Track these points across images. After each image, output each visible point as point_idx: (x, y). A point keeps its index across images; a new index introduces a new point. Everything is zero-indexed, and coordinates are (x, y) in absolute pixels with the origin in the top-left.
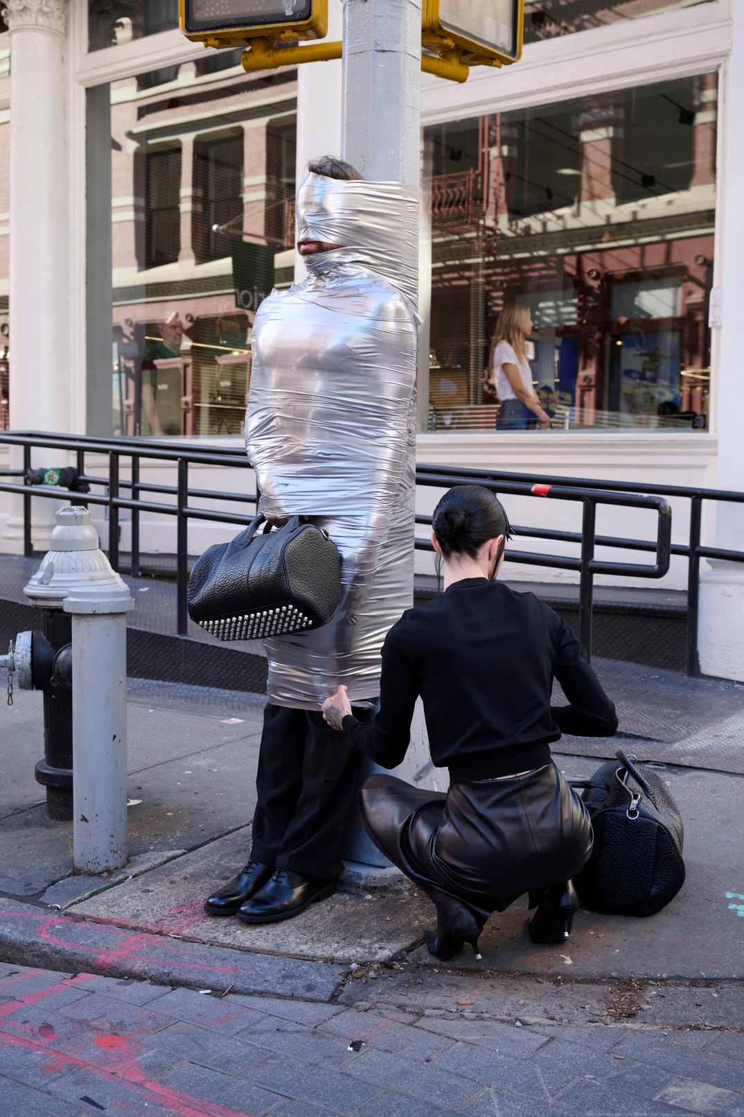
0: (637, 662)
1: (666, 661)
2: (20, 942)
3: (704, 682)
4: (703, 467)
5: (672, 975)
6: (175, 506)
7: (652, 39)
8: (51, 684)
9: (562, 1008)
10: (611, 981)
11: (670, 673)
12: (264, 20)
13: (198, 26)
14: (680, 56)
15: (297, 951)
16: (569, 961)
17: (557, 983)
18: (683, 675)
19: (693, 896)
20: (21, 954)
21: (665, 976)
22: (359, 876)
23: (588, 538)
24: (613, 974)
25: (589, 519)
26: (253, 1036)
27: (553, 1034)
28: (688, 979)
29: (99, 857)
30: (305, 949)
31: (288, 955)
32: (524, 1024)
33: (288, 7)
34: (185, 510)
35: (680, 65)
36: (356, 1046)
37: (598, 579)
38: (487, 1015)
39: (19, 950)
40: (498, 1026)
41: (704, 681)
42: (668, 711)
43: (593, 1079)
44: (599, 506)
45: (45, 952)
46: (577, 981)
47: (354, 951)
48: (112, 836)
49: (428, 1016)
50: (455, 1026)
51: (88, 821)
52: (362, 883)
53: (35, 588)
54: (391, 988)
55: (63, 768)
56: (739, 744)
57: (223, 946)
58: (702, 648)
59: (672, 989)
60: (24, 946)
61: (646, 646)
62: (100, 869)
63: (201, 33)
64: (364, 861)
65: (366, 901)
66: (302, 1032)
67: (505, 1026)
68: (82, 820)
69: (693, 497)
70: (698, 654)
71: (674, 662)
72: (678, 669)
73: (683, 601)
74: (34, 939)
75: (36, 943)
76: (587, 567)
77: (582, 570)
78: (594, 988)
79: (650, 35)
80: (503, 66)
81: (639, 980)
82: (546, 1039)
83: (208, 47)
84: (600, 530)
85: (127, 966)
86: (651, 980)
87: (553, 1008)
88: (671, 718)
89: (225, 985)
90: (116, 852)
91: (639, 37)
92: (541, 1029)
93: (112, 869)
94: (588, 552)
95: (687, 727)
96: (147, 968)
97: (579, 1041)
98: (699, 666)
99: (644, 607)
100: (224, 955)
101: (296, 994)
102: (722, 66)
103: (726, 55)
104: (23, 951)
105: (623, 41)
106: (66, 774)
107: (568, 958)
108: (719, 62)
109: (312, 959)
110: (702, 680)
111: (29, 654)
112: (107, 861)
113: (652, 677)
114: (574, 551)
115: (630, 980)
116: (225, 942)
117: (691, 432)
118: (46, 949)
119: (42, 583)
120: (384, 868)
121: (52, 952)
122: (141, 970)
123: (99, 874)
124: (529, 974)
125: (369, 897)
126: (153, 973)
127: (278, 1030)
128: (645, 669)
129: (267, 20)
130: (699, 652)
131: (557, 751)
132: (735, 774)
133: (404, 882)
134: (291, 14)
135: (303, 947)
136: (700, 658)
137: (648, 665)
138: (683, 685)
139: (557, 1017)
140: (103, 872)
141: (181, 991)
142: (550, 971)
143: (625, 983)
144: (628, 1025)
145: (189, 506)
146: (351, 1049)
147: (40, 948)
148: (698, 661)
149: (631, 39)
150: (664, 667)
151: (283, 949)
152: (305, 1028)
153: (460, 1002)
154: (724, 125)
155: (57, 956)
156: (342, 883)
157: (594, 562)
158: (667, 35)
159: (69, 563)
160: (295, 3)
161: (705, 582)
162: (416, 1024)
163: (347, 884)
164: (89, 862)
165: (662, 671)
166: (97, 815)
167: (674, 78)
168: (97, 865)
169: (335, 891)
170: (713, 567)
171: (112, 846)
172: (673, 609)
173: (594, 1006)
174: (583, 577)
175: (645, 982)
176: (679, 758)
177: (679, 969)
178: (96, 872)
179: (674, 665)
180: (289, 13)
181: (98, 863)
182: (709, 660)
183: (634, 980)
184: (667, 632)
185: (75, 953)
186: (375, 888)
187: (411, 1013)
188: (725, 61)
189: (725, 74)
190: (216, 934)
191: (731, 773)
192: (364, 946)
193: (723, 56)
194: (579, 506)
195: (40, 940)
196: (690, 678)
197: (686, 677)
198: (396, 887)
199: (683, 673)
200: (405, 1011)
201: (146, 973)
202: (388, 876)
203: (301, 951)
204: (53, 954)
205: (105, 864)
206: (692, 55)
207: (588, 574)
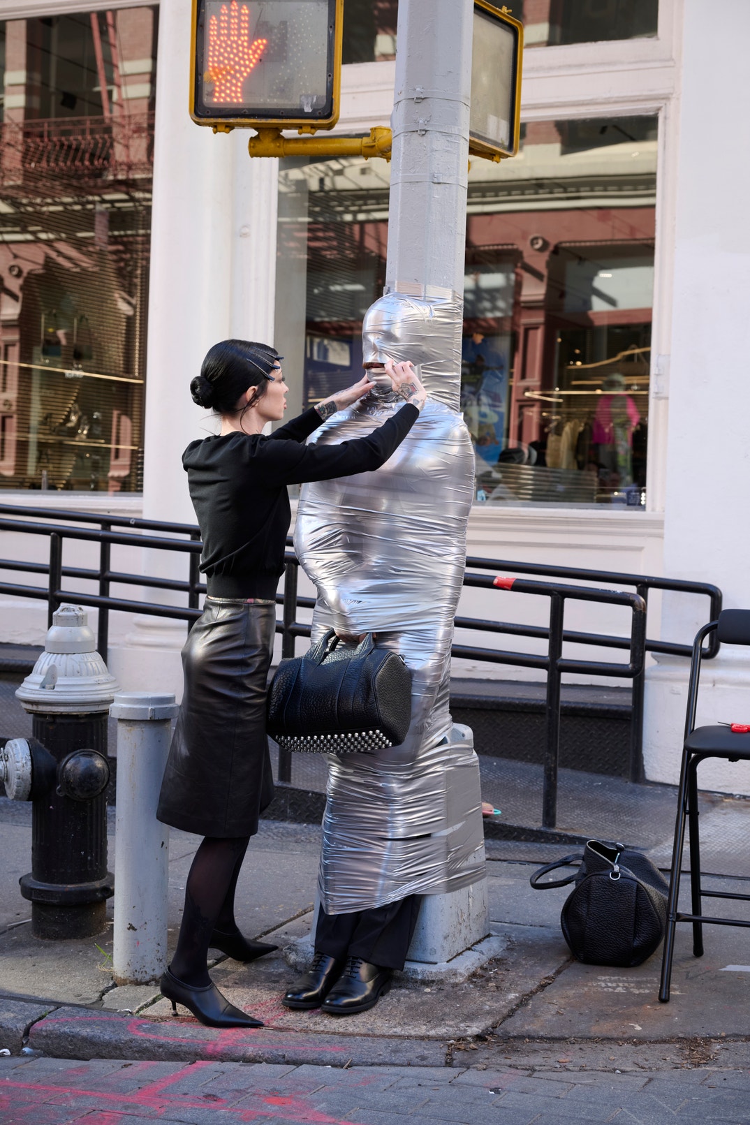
0: (573, 768)
1: (606, 767)
2: (116, 1041)
3: (651, 789)
4: (640, 549)
5: (729, 1033)
6: (46, 589)
7: (584, 70)
8: (58, 793)
9: (647, 1060)
10: (680, 1040)
11: (612, 779)
12: (281, 114)
13: (208, 112)
14: (616, 94)
15: (391, 1032)
16: (638, 1028)
17: (635, 1044)
18: (627, 782)
19: (724, 977)
20: (118, 1052)
21: (723, 1034)
22: (415, 972)
23: (556, 634)
24: (680, 1035)
25: (557, 614)
26: (401, 1091)
27: (651, 1077)
28: (744, 1036)
29: (146, 966)
30: (398, 1030)
31: (383, 1036)
32: (623, 1072)
33: (307, 104)
34: (59, 594)
35: (616, 102)
36: (496, 1090)
37: (566, 678)
38: (589, 1068)
39: (116, 1047)
40: (602, 1073)
41: (651, 787)
42: (628, 818)
43: (699, 1100)
44: (568, 601)
45: (147, 1047)
46: (650, 1042)
47: (444, 1030)
48: (159, 944)
49: (539, 1071)
50: (565, 1074)
51: (136, 929)
52: (420, 977)
53: (37, 692)
54: (494, 1054)
55: (61, 884)
56: (713, 849)
57: (316, 1032)
58: (646, 752)
59: (732, 1044)
60: (121, 1043)
61: (583, 750)
62: (147, 978)
63: (213, 120)
64: (415, 959)
65: (426, 993)
66: (442, 1085)
67: (609, 1074)
68: (129, 929)
69: (639, 585)
70: (643, 758)
71: (616, 768)
72: (620, 775)
73: (627, 700)
74: (131, 1037)
75: (134, 1040)
76: (554, 665)
77: (550, 669)
78: (667, 1046)
79: (581, 66)
80: (501, 159)
81: (703, 1038)
82: (647, 1080)
83: (218, 133)
84: (569, 625)
85: (240, 1052)
86: (712, 1038)
87: (640, 1060)
88: (635, 826)
89: (343, 1061)
90: (161, 960)
91: (570, 66)
92: (639, 1074)
93: (158, 977)
94: (555, 649)
95: (655, 834)
96: (260, 1052)
97: (674, 1079)
98: (644, 771)
99: (582, 706)
100: (326, 1039)
101: (412, 1063)
102: (663, 109)
103: (666, 98)
104: (121, 1049)
105: (551, 68)
106: (67, 889)
107: (637, 1026)
108: (660, 105)
109: (409, 1037)
110: (648, 787)
111: (29, 763)
112: (154, 970)
113: (595, 784)
114: (541, 647)
115: (696, 1039)
116: (318, 1029)
117: (626, 510)
118: (148, 1044)
119: (44, 687)
120: (436, 963)
121: (154, 1047)
122: (255, 1054)
123: (147, 983)
124: (609, 1039)
125: (428, 990)
126: (267, 1056)
127: (419, 1085)
128: (584, 776)
129: (284, 114)
130: (644, 756)
131: (533, 860)
132: (722, 875)
133: (458, 976)
134: (310, 111)
135: (395, 1030)
136: (645, 763)
137: (586, 771)
138: (631, 793)
139: (647, 1067)
140: (150, 981)
141: (304, 1066)
142: (625, 1036)
143: (692, 1042)
144: (708, 1068)
145: (63, 588)
146: (493, 1093)
147: (140, 1044)
148: (643, 766)
149: (560, 67)
150: (603, 773)
151: (377, 1032)
152: (443, 1083)
153: (560, 1061)
154: (664, 174)
155: (161, 1050)
156: (399, 980)
157: (562, 660)
158: (601, 69)
159: (73, 666)
160: (315, 101)
161: (650, 679)
162: (533, 1076)
163: (403, 980)
164: (136, 971)
165: (603, 778)
166: (146, 923)
167: (609, 116)
168: (144, 974)
169: (390, 988)
170: (658, 662)
171: (159, 954)
172: (615, 708)
173: (672, 1057)
174: (550, 676)
175: (708, 1040)
176: (663, 863)
177: (733, 1029)
178: (143, 981)
179: (615, 770)
180: (308, 109)
181: (146, 972)
182: (655, 765)
183: (698, 1039)
184: (607, 734)
185: (180, 1046)
186: (433, 981)
187: (523, 1069)
188: (666, 104)
189: (665, 118)
190: (306, 1024)
191: (718, 875)
192: (451, 1026)
193: (663, 99)
194: (547, 600)
195: (138, 1037)
196: (635, 785)
197: (630, 785)
198: (451, 981)
199: (627, 780)
200: (517, 1068)
201: (260, 1057)
202: (443, 970)
203: (395, 1032)
204: (156, 1048)
205: (152, 973)
206: (630, 94)
207: (556, 672)
